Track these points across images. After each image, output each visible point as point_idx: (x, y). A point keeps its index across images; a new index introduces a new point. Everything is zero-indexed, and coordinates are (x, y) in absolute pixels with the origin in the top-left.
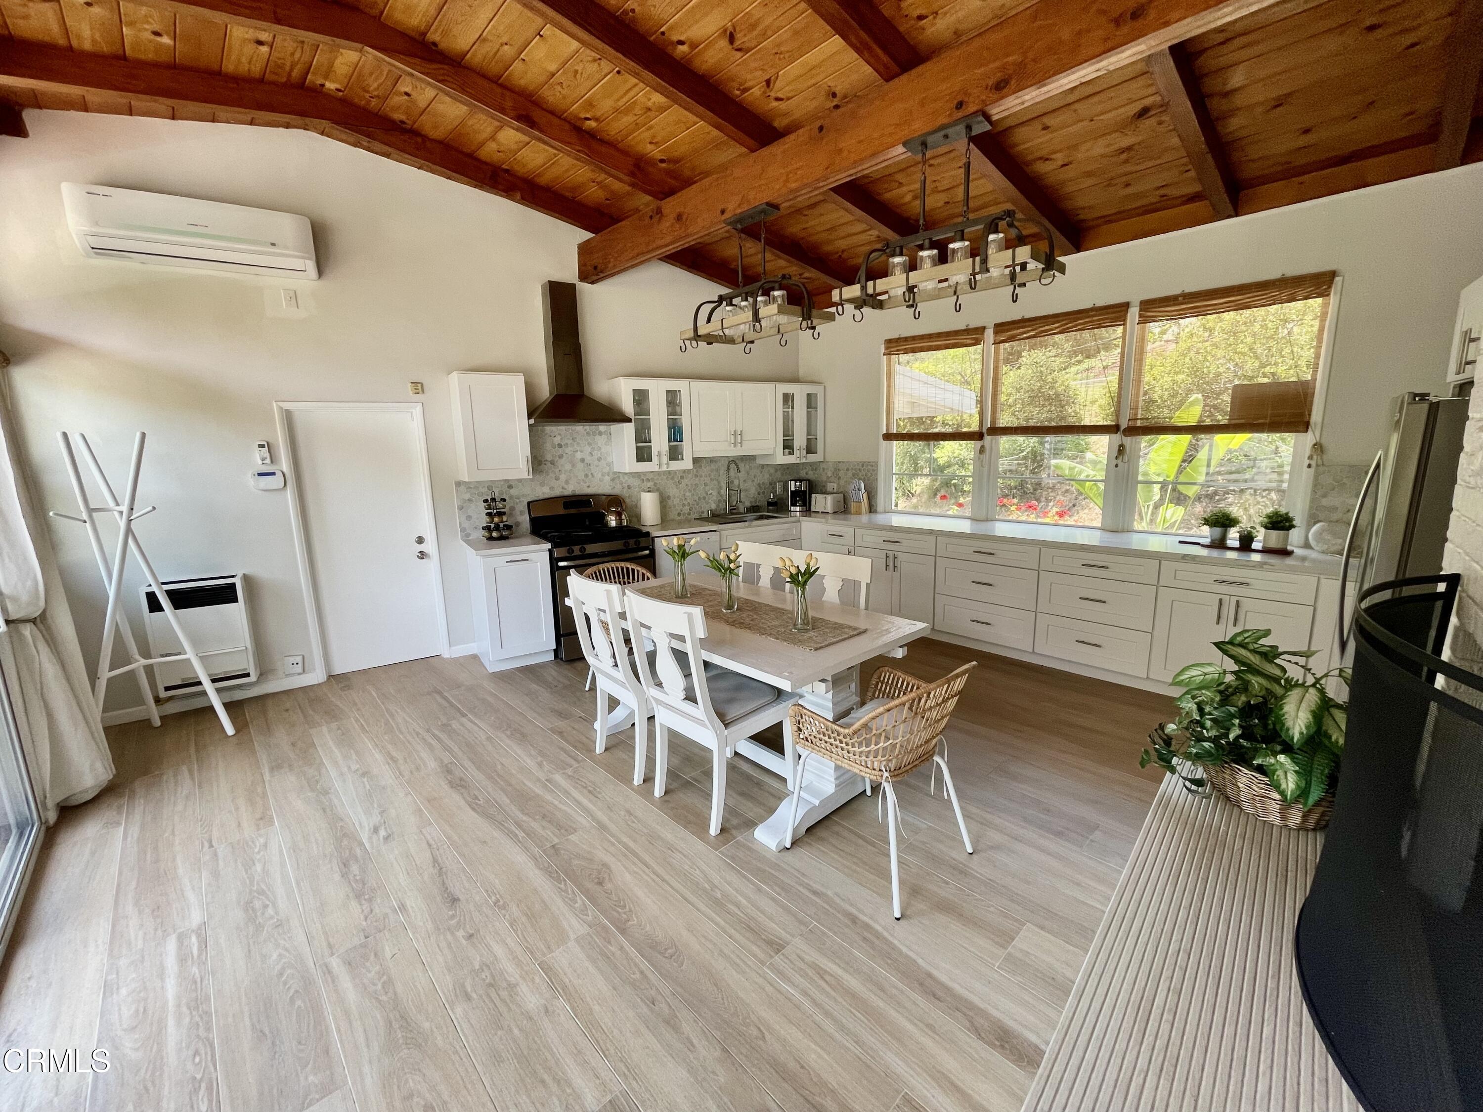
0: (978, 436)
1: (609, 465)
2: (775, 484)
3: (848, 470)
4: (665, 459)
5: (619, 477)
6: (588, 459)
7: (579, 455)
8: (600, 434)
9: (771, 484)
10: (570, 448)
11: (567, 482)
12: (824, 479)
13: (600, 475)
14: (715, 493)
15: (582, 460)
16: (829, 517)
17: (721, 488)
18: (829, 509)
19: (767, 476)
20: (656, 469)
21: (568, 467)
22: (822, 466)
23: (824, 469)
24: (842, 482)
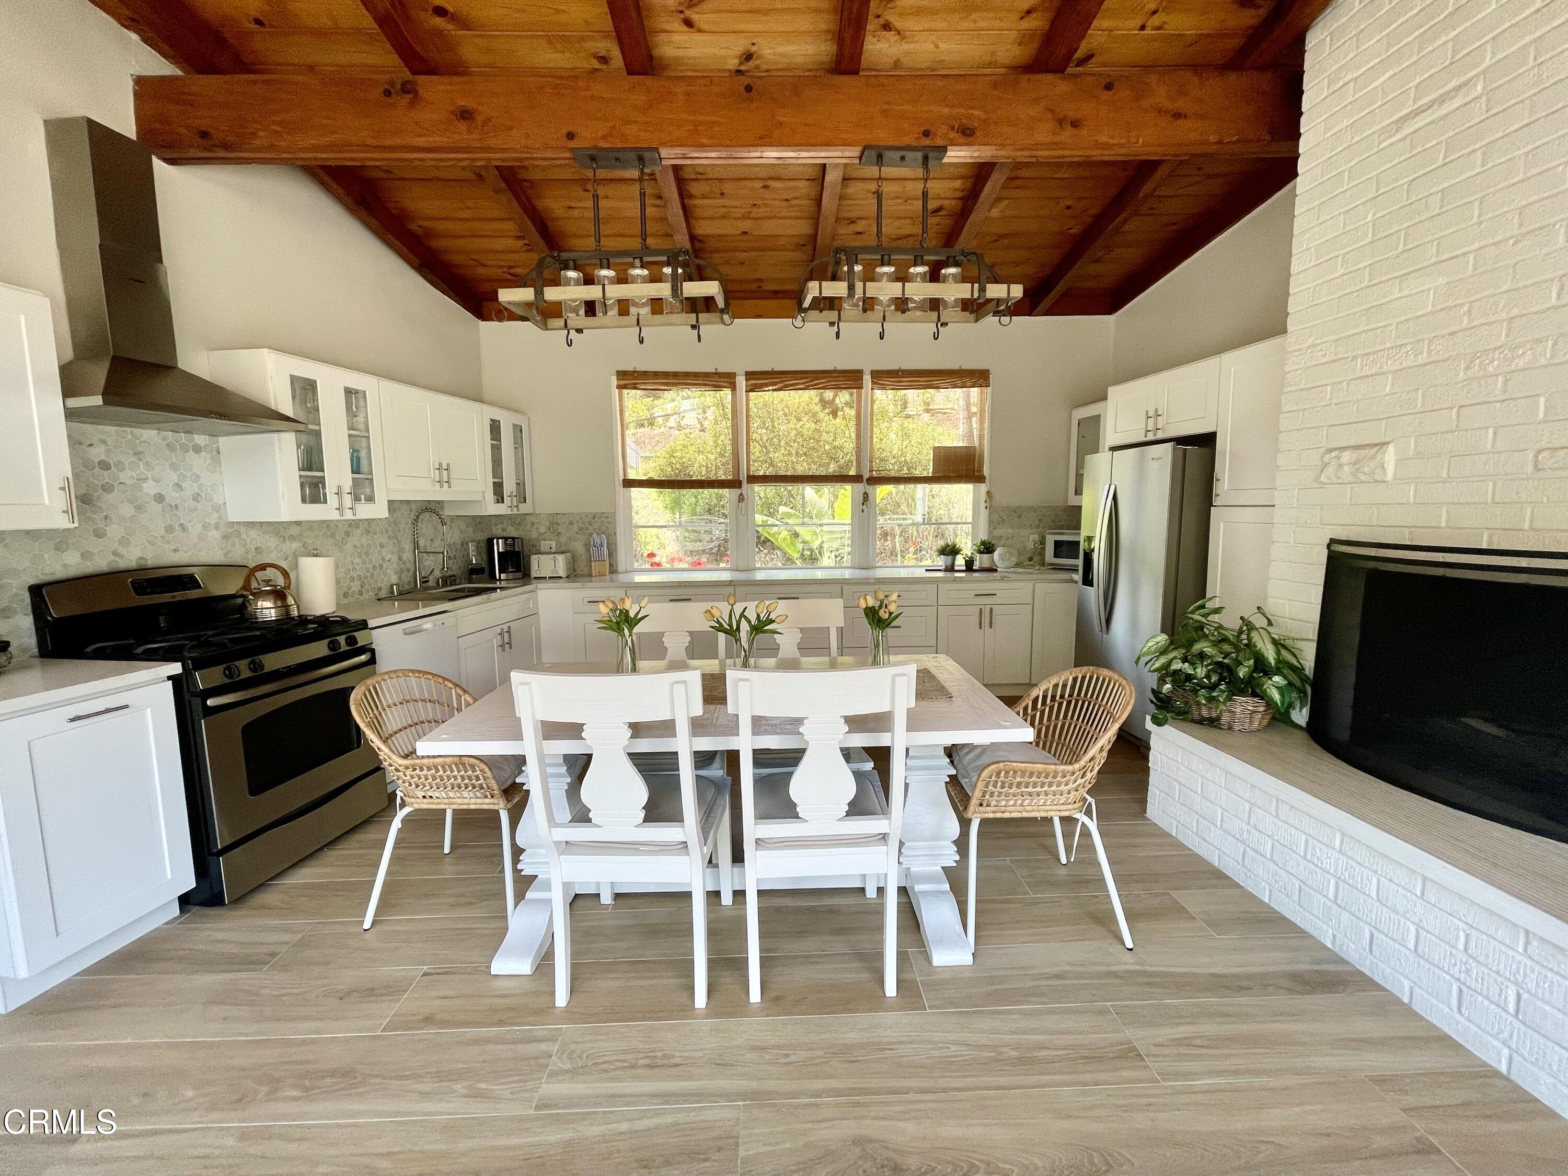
0: (734, 484)
1: (219, 508)
2: (467, 545)
3: (571, 523)
4: (348, 500)
5: (239, 534)
6: (172, 496)
7: (150, 488)
8: (197, 449)
9: (462, 544)
10: (129, 472)
11: (125, 542)
12: (534, 535)
13: (198, 528)
14: (394, 559)
15: (160, 498)
16: (560, 583)
17: (402, 550)
18: (562, 572)
19: (457, 533)
20: (335, 516)
21: (127, 510)
22: (529, 519)
23: (533, 524)
24: (563, 539)
